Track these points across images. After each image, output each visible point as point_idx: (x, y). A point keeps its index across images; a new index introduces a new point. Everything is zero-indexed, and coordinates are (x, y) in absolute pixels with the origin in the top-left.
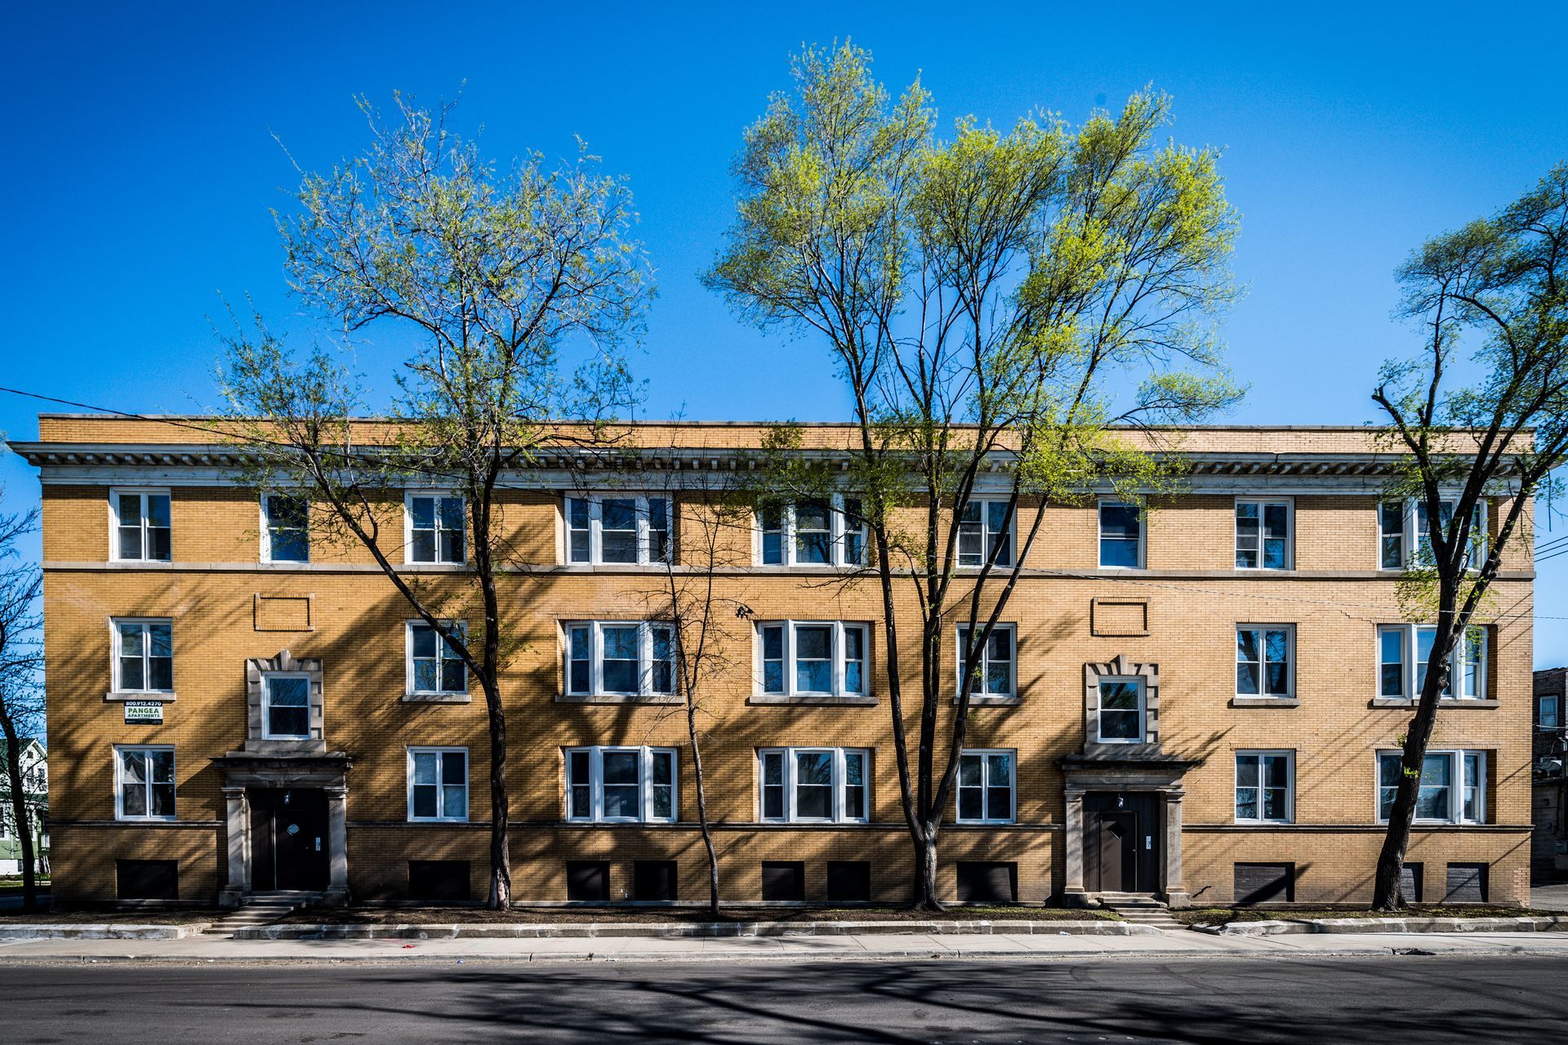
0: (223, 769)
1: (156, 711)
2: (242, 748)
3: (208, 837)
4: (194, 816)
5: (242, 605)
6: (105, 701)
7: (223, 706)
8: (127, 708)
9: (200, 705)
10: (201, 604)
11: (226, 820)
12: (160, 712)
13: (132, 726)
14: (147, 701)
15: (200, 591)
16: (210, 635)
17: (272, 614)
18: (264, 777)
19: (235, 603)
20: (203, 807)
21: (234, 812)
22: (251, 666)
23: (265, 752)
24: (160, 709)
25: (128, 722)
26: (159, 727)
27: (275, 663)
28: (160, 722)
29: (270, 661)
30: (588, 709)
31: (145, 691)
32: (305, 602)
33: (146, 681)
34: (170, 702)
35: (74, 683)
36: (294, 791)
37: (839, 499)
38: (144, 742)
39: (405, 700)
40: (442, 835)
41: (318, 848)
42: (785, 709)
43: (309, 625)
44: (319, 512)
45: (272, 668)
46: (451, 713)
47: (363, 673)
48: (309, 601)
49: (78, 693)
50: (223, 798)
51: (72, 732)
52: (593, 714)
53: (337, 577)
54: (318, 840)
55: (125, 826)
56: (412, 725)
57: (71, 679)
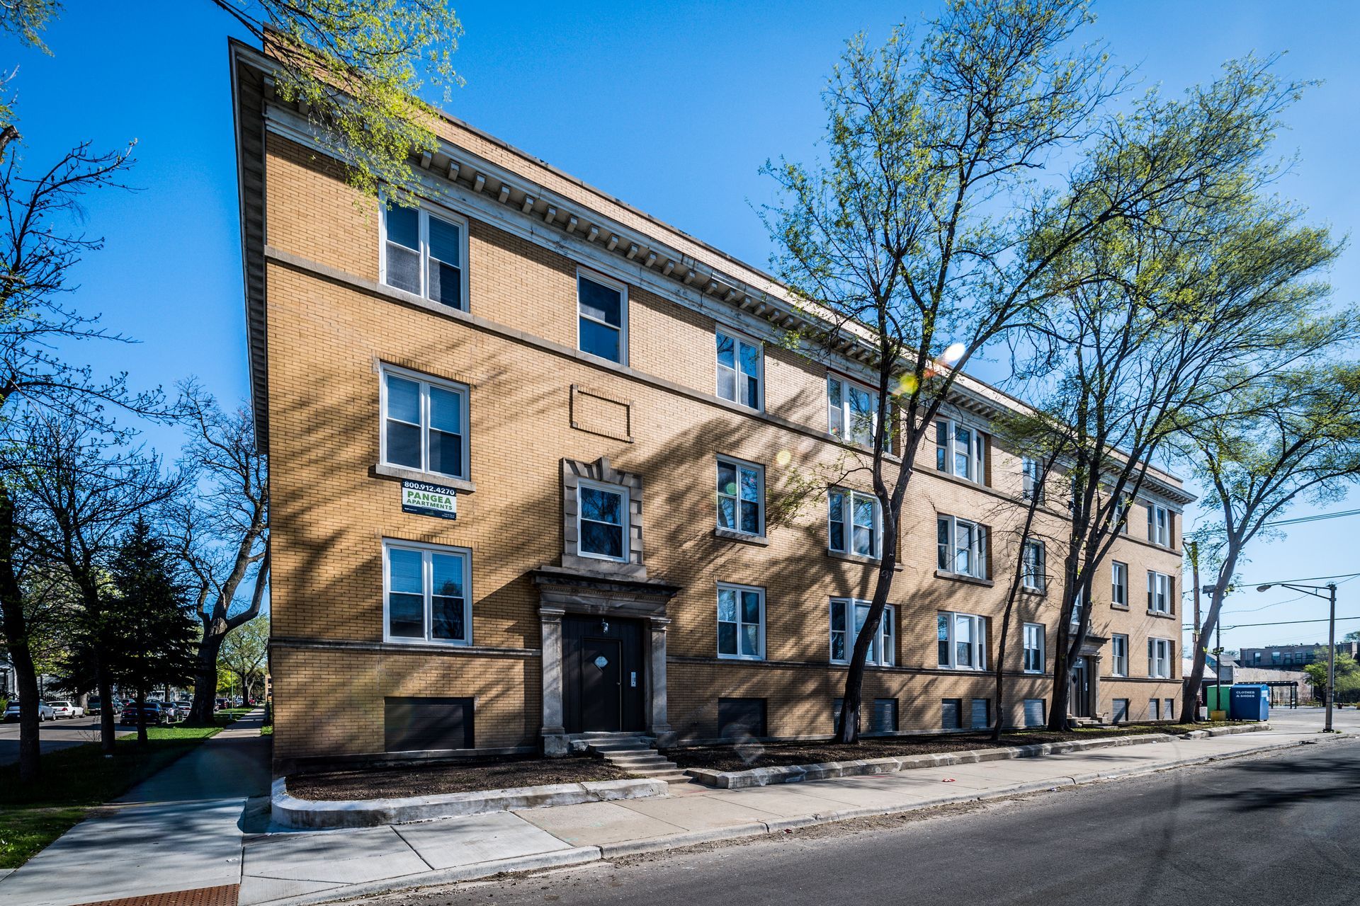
0: (532, 582)
1: (448, 501)
2: (558, 562)
3: (511, 667)
4: (494, 641)
5: (554, 392)
6: (372, 472)
7: (535, 507)
8: (405, 491)
9: (502, 504)
10: (503, 377)
11: (540, 647)
12: (453, 504)
13: (412, 516)
14: (436, 486)
15: (504, 359)
16: (513, 417)
17: (588, 412)
18: (588, 600)
19: (545, 388)
20: (508, 630)
21: (548, 638)
22: (567, 467)
23: (583, 571)
24: (453, 500)
25: (406, 509)
26: (451, 522)
27: (595, 469)
28: (452, 516)
29: (586, 465)
30: (846, 566)
31: (424, 471)
32: (625, 408)
33: (425, 458)
34: (468, 492)
35: (313, 438)
36: (608, 618)
37: (974, 434)
38: (425, 539)
39: (718, 533)
40: (743, 673)
41: (633, 684)
42: (951, 583)
43: (629, 434)
44: (638, 315)
45: (591, 477)
46: (752, 555)
47: (675, 499)
48: (628, 407)
49: (320, 452)
50: (537, 621)
51: (309, 509)
52: (850, 570)
53: (656, 391)
54: (633, 675)
55: (401, 650)
56: (721, 561)
57: (309, 431)
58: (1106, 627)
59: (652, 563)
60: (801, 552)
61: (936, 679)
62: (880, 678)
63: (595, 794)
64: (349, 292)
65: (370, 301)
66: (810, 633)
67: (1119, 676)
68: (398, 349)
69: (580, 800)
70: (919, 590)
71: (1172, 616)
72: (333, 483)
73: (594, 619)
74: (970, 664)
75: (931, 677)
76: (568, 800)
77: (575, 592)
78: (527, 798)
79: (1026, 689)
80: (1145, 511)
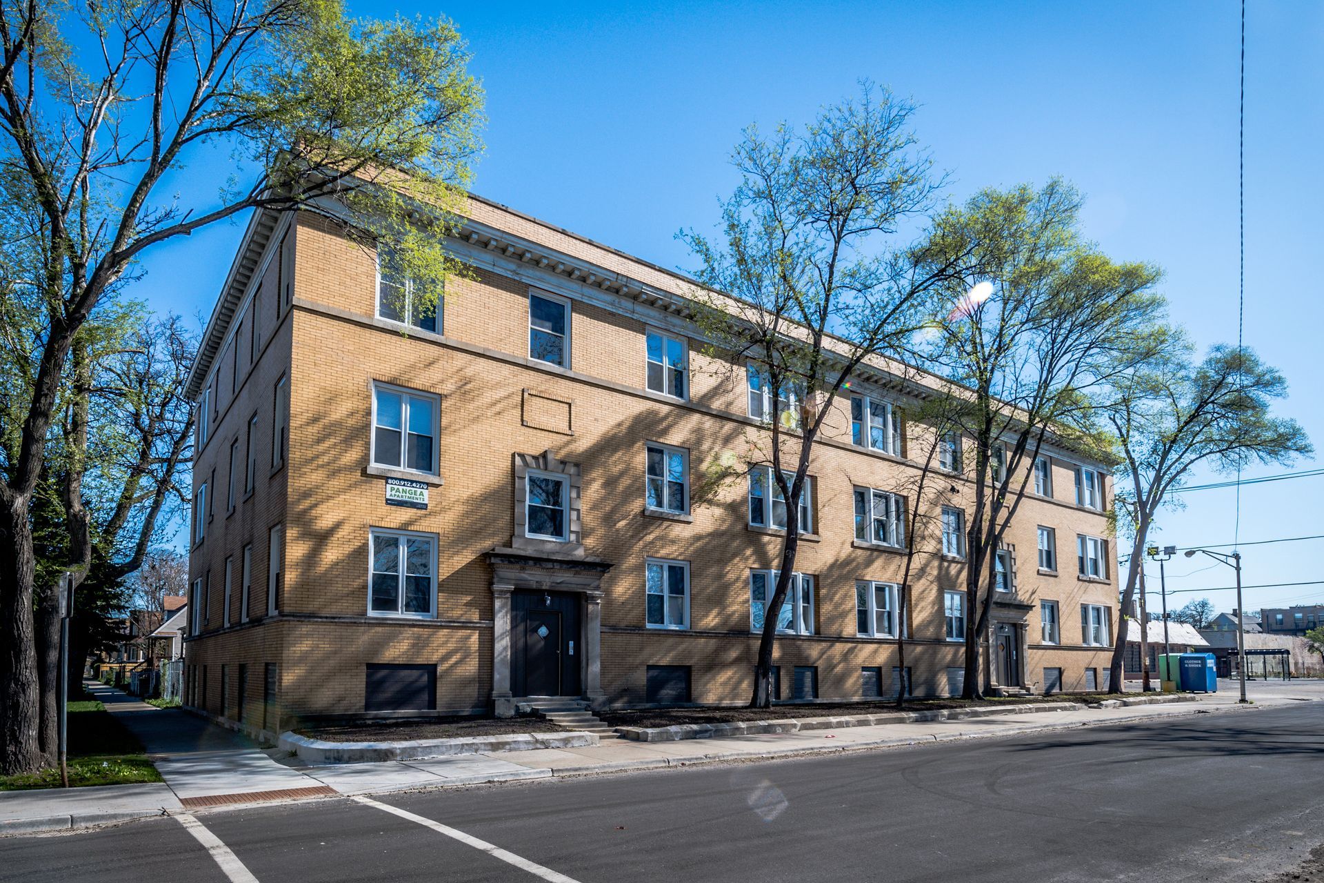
0: (487, 561)
1: (421, 494)
2: (509, 544)
3: (469, 637)
4: (456, 613)
5: (508, 397)
6: (364, 472)
7: (489, 497)
8: (389, 486)
9: (465, 494)
10: (468, 387)
11: (493, 620)
12: (425, 496)
13: (394, 508)
14: (412, 482)
15: (469, 372)
16: (476, 419)
17: (539, 412)
18: (535, 577)
19: (502, 393)
20: (466, 605)
21: (500, 611)
22: (518, 459)
23: (530, 551)
24: (426, 492)
25: (390, 502)
26: (423, 512)
27: (541, 461)
28: (424, 507)
29: (534, 457)
30: (766, 539)
31: (403, 470)
32: (567, 406)
33: (404, 458)
34: (437, 486)
35: (322, 447)
36: (551, 592)
37: (889, 408)
38: (404, 527)
39: (647, 513)
40: (671, 641)
41: (571, 652)
42: (869, 552)
43: (570, 428)
44: (579, 323)
45: (538, 466)
46: (678, 531)
47: (610, 483)
48: (570, 405)
49: (326, 459)
50: (491, 595)
51: (316, 505)
52: (769, 543)
53: (593, 389)
54: (571, 643)
55: (381, 623)
56: (650, 537)
57: (319, 441)
58: (1033, 593)
59: (590, 542)
60: (724, 527)
61: (855, 647)
62: (798, 647)
63: (543, 742)
64: (352, 327)
65: (367, 332)
66: (733, 603)
67: (1050, 644)
68: (387, 370)
69: (531, 747)
70: (837, 560)
71: (1107, 581)
72: (336, 483)
73: (539, 593)
74: (890, 632)
75: (850, 645)
76: (522, 746)
77: (523, 569)
78: (491, 744)
79: (949, 657)
80: (1072, 474)
